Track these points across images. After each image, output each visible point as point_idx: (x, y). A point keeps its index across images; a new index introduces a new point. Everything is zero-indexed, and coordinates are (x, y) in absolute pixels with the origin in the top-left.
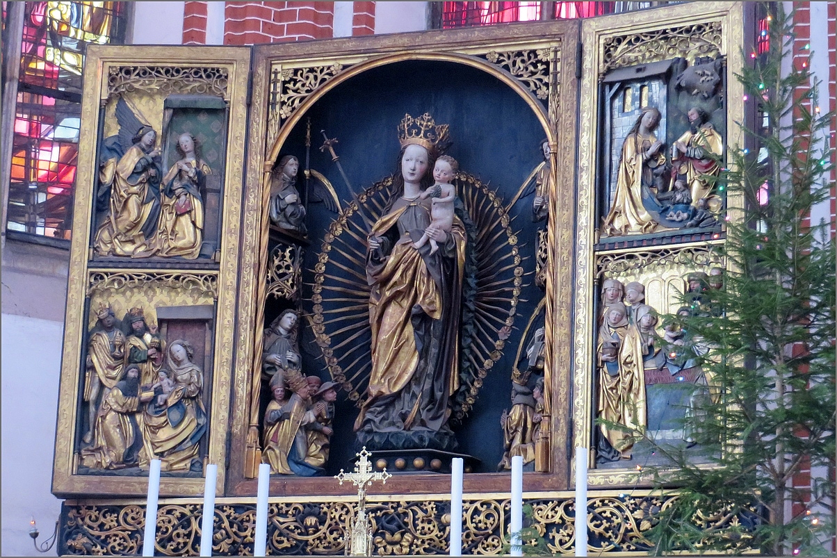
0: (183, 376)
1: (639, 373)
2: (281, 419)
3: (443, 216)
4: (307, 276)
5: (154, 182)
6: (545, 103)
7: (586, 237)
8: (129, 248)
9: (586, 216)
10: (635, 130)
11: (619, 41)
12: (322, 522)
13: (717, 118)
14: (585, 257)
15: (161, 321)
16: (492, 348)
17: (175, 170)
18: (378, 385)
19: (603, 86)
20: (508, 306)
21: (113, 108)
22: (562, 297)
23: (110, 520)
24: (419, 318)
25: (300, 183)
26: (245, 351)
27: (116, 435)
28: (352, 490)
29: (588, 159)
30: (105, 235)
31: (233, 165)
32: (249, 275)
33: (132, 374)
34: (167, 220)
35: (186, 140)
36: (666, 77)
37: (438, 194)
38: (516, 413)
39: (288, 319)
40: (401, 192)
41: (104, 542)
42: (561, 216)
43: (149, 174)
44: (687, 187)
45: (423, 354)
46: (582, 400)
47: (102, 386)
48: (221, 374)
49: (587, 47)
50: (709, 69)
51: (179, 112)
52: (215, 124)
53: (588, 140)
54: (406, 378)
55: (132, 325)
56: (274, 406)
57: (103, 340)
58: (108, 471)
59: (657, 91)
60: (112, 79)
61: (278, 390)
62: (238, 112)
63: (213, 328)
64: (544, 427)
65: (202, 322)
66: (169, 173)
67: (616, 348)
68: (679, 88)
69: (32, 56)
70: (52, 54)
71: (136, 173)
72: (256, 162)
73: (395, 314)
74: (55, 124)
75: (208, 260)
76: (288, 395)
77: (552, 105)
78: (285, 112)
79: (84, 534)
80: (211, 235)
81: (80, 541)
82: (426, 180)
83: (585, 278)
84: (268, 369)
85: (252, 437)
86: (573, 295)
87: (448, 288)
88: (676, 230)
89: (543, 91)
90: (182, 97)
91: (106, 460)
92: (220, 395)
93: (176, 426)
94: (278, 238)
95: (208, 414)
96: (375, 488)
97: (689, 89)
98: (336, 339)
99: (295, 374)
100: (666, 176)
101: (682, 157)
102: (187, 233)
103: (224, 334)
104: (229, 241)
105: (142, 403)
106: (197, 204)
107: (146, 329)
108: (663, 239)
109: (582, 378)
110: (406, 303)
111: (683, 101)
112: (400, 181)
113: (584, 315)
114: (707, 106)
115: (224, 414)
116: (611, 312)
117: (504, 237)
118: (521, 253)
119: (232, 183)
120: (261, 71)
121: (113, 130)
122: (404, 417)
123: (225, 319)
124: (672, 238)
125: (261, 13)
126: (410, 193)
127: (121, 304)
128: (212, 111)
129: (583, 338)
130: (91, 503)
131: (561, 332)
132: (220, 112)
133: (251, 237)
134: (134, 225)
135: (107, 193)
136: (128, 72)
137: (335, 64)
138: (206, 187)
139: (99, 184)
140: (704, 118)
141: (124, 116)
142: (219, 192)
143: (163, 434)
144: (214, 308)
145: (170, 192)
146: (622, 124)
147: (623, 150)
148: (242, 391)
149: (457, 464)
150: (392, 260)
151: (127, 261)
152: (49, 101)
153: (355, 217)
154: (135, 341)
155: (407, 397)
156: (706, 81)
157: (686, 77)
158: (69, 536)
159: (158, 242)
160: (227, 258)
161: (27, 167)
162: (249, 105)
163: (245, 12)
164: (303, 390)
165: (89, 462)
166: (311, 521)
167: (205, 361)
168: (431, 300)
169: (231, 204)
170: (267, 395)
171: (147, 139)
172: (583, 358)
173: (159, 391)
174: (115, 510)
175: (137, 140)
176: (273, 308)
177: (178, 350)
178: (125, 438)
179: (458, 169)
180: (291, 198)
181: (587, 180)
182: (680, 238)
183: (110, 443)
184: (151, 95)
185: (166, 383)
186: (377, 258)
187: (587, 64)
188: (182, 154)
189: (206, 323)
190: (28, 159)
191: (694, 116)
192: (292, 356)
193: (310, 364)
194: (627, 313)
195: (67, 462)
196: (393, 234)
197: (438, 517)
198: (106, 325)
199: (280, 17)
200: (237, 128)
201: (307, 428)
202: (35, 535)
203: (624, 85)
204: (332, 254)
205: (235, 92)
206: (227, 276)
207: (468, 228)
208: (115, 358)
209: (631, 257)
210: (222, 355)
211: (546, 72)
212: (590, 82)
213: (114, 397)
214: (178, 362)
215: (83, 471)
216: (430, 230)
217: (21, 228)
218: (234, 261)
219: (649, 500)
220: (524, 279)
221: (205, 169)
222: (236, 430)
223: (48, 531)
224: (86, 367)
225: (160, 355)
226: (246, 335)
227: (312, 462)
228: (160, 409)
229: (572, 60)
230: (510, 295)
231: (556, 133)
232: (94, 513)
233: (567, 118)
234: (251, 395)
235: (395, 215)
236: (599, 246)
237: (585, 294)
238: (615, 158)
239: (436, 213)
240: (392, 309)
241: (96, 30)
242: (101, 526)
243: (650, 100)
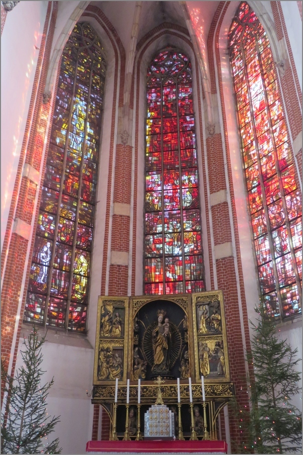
0: (118, 360)
1: (208, 360)
2: (138, 368)
3: (167, 329)
4: (140, 340)
5: (111, 322)
6: (185, 308)
7: (195, 334)
8: (107, 335)
9: (195, 330)
10: (203, 314)
11: (199, 297)
12: (147, 390)
13: (219, 312)
14: (195, 337)
15: (113, 349)
16: (177, 355)
17: (115, 320)
18: (156, 362)
19: (196, 306)
20: (180, 347)
21: (103, 308)
22: (191, 345)
23: (104, 390)
24: (164, 349)
25: (138, 322)
26: (130, 356)
27: (105, 372)
28: (157, 384)
29: (194, 319)
30: (102, 332)
31: (126, 319)
32: (130, 340)
33: (108, 360)
34: (114, 329)
35: (117, 314)
36: (208, 304)
37: (166, 325)
38: (183, 368)
39: (137, 349)
40: (158, 324)
41: (103, 395)
42: (190, 330)
43: (110, 321)
44: (214, 325)
45: (165, 356)
46: (197, 365)
47: (102, 363)
48: (125, 360)
49: (193, 298)
50: (217, 303)
51: (116, 309)
52: (122, 311)
53: (194, 315)
54: (162, 361)
55: (108, 350)
56: (136, 366)
57: (102, 353)
58: (104, 380)
59: (207, 307)
60: (103, 302)
61: (136, 363)
62: (127, 309)
63: (123, 351)
64: (190, 371)
65: (121, 349)
66: (114, 321)
67: (203, 355)
68: (211, 306)
71: (108, 320)
72: (131, 318)
73: (159, 349)
75: (122, 337)
76: (138, 364)
77: (187, 309)
78: (136, 309)
79: (99, 393)
80: (122, 332)
81: (98, 395)
82: (163, 322)
83: (196, 341)
84: (134, 359)
85: (132, 373)
86: (194, 345)
87: (168, 343)
88: (213, 333)
89: (185, 306)
90: (115, 305)
91: (103, 378)
92: (125, 364)
93: (117, 370)
94: (135, 333)
95: (123, 368)
96: (162, 384)
97: (213, 307)
98: (146, 353)
99: (140, 360)
100: (210, 323)
101: (213, 319)
102: (117, 332)
103: (126, 352)
104: (126, 334)
105: (110, 366)
106: (120, 326)
107: (110, 351)
108: (210, 335)
109: (196, 361)
110: (161, 346)
111: (212, 309)
112: (158, 322)
113: (196, 349)
114: (217, 310)
115: (126, 368)
116: (201, 349)
117: (178, 333)
118: (182, 336)
119: (126, 322)
120: (131, 301)
121: (103, 312)
122: (162, 369)
123: (126, 349)
124: (212, 335)
125: (115, 288)
126: (160, 325)
127: (106, 346)
128: (122, 309)
129: (196, 353)
130: (100, 386)
131: (192, 352)
132: (124, 309)
133: (130, 333)
134: (108, 330)
135: (103, 324)
136: (106, 301)
137: (145, 300)
138: (121, 323)
139: (101, 322)
140: (216, 312)
141: (105, 309)
142: (124, 324)
143: (115, 372)
144: (123, 347)
145: (114, 324)
146: (200, 313)
147: (201, 318)
148: (130, 363)
149: (178, 379)
150: (158, 338)
151: (107, 337)
153: (149, 329)
154: (109, 354)
155: (162, 365)
156: (217, 305)
157: (212, 304)
158: (95, 394)
159: (113, 334)
160: (126, 337)
161: (71, 317)
162: (129, 307)
163: (112, 288)
164: (142, 363)
165: (100, 378)
166: (145, 390)
167: (122, 358)
168: (165, 345)
169: (126, 326)
170: (134, 364)
171: (110, 314)
172: (196, 357)
173: (113, 363)
174: (105, 388)
175: (108, 314)
176: (135, 346)
177: (117, 355)
178: (107, 373)
179: (169, 320)
180: (137, 325)
181: (195, 323)
182: (213, 334)
183: (104, 374)
184: (110, 305)
185: (115, 362)
186: (155, 337)
187: (193, 301)
188: (116, 317)
189: (122, 350)
190: (71, 315)
191: (214, 311)
192: (138, 356)
193: (141, 357)
194: (204, 349)
195: (96, 379)
196: (157, 333)
197: (170, 389)
198: (102, 350)
199: (118, 289)
200: (127, 312)
201: (142, 371)
202: (87, 393)
203: (200, 305)
204: (145, 336)
205: (126, 305)
206: (126, 340)
207: (171, 332)
208: (105, 357)
209: (204, 338)
210: (125, 356)
211: (185, 303)
212: (194, 304)
213: (105, 364)
214: (117, 358)
215: (99, 380)
216: (165, 332)
217: (70, 328)
218: (127, 338)
219: (211, 385)
220: (183, 342)
221: (121, 319)
222: (129, 371)
223: (91, 392)
224: (99, 359)
225: (113, 356)
226: (130, 352)
227: (143, 377)
228: (114, 367)
229: (190, 300)
230: (180, 344)
231: (188, 314)
232: (101, 389)
233: (190, 311)
234: (131, 364)
235: (157, 329)
236: (198, 336)
237: (196, 345)
238: (199, 319)
239: (166, 329)
240: (158, 347)
242: (102, 392)
243: (205, 308)
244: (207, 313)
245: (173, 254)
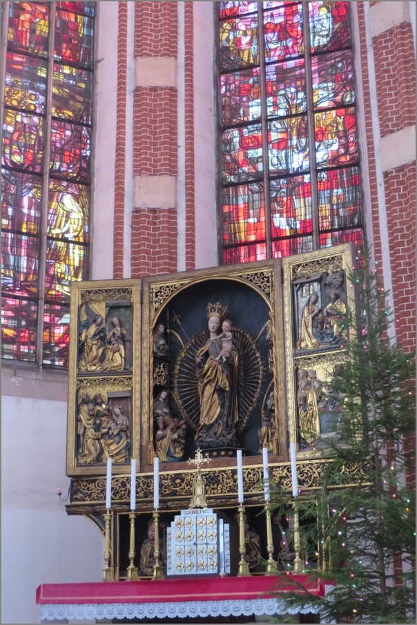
0: (119, 421)
1: (316, 409)
2: (163, 437)
3: (227, 346)
4: (170, 376)
5: (103, 339)
6: (268, 295)
7: (289, 352)
8: (94, 368)
9: (289, 343)
10: (308, 304)
11: (299, 266)
12: (183, 482)
13: (343, 297)
14: (289, 359)
15: (109, 399)
16: (252, 402)
17: (111, 333)
18: (204, 420)
19: (293, 286)
20: (258, 383)
21: (84, 308)
22: (280, 378)
23: (91, 486)
24: (219, 391)
25: (165, 335)
26: (146, 409)
27: (92, 449)
28: (195, 467)
29: (288, 318)
30: (83, 363)
31: (136, 330)
32: (146, 377)
33: (98, 422)
34: (109, 355)
35: (115, 320)
36: (320, 280)
37: (225, 337)
38: (264, 429)
39: (164, 394)
40: (209, 337)
41: (90, 496)
42: (278, 343)
43: (101, 336)
44: (332, 327)
45: (222, 406)
46: (292, 422)
47: (85, 428)
48: (136, 420)
49: (285, 269)
50: (338, 276)
51: (112, 309)
52: (128, 312)
53: (288, 309)
54: (215, 417)
55: (97, 401)
56: (159, 432)
57: (85, 408)
58: (90, 465)
59: (316, 286)
60: (83, 295)
61: (161, 425)
62: (137, 307)
63: (131, 400)
64: (276, 435)
65: (126, 398)
66: (109, 335)
67: (305, 399)
68: (326, 285)
69: (50, 289)
70: (58, 287)
71: (95, 335)
72: (146, 327)
73: (209, 390)
74: (61, 317)
75: (127, 371)
76: (165, 427)
77: (271, 296)
78: (157, 305)
79: (81, 492)
80: (128, 360)
81: (79, 496)
82: (219, 331)
83: (290, 368)
84: (156, 416)
85: (151, 446)
86: (285, 377)
87: (231, 377)
88: (328, 346)
89: (267, 290)
90: (112, 302)
91: (89, 460)
92: (136, 429)
93: (118, 443)
94: (157, 360)
95: (131, 438)
97: (330, 285)
98: (185, 402)
99: (167, 418)
100: (322, 323)
101: (329, 314)
102: (118, 360)
103: (136, 402)
104: (136, 362)
105: (103, 434)
106: (122, 347)
107: (103, 402)
108: (322, 350)
109: (291, 412)
110: (214, 385)
111: (328, 290)
113: (291, 385)
114: (338, 292)
115: (138, 437)
116: (302, 383)
117: (254, 354)
118: (262, 359)
119: (136, 337)
120: (146, 288)
121: (84, 318)
122: (215, 434)
123: (136, 396)
124: (326, 350)
125: (146, 264)
126: (213, 337)
127: (92, 392)
128: (126, 307)
129: (291, 395)
130: (83, 479)
131: (281, 393)
132: (130, 307)
133: (146, 360)
134: (95, 358)
135: (83, 345)
136: (89, 292)
137: (177, 283)
138: (125, 340)
139: (79, 341)
140: (337, 297)
141: (88, 311)
142: (131, 341)
143: (112, 447)
144: (131, 392)
145: (110, 343)
146: (302, 302)
147: (303, 313)
148: (145, 427)
149: (239, 453)
150: (206, 366)
151: (93, 373)
152: (58, 307)
153: (190, 348)
154: (98, 408)
157: (328, 280)
158: (75, 494)
159: (106, 364)
160: (136, 370)
161: (50, 336)
162: (142, 303)
163: (139, 264)
164: (172, 425)
165: (81, 461)
166: (178, 481)
168: (224, 382)
169: (136, 346)
170: (156, 428)
171: (99, 320)
172: (291, 403)
173: (110, 429)
174: (94, 481)
175: (94, 321)
176: (157, 390)
177: (117, 410)
178: (96, 450)
179: (232, 325)
180: (162, 342)
181: (288, 327)
182: (330, 349)
183: (90, 453)
184: (99, 301)
185: (112, 425)
186: (200, 366)
187: (286, 276)
188: (114, 326)
189: (128, 398)
190: (50, 332)
191: (332, 296)
192: (166, 410)
193: (174, 413)
194: (309, 383)
195: (72, 462)
196: (207, 355)
197: (233, 476)
198: (85, 402)
200: (137, 314)
201: (174, 441)
202: (60, 494)
203: (302, 285)
204: (181, 365)
205: (135, 298)
206: (136, 378)
207: (238, 351)
208: (91, 415)
209: (309, 359)
210: (136, 412)
211: (268, 281)
212: (287, 284)
213: (91, 432)
214: (117, 416)
215: (79, 465)
216: (222, 353)
217: (48, 362)
218: (138, 371)
219: (323, 464)
220: (264, 371)
221: (125, 332)
222: (144, 444)
223: (66, 491)
224: (78, 420)
225: (109, 413)
226: (146, 402)
227: (177, 455)
228: (111, 437)
229: (279, 275)
230: (258, 378)
231: (274, 307)
232: (85, 483)
233: (278, 300)
234: (149, 428)
235: (207, 347)
236: (295, 355)
237: (290, 376)
238: (300, 317)
239: (224, 345)
240: (208, 387)
241: (76, 276)
242: (88, 489)
243: (313, 290)
244: (316, 302)
245: (288, 169)
